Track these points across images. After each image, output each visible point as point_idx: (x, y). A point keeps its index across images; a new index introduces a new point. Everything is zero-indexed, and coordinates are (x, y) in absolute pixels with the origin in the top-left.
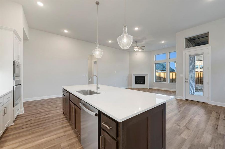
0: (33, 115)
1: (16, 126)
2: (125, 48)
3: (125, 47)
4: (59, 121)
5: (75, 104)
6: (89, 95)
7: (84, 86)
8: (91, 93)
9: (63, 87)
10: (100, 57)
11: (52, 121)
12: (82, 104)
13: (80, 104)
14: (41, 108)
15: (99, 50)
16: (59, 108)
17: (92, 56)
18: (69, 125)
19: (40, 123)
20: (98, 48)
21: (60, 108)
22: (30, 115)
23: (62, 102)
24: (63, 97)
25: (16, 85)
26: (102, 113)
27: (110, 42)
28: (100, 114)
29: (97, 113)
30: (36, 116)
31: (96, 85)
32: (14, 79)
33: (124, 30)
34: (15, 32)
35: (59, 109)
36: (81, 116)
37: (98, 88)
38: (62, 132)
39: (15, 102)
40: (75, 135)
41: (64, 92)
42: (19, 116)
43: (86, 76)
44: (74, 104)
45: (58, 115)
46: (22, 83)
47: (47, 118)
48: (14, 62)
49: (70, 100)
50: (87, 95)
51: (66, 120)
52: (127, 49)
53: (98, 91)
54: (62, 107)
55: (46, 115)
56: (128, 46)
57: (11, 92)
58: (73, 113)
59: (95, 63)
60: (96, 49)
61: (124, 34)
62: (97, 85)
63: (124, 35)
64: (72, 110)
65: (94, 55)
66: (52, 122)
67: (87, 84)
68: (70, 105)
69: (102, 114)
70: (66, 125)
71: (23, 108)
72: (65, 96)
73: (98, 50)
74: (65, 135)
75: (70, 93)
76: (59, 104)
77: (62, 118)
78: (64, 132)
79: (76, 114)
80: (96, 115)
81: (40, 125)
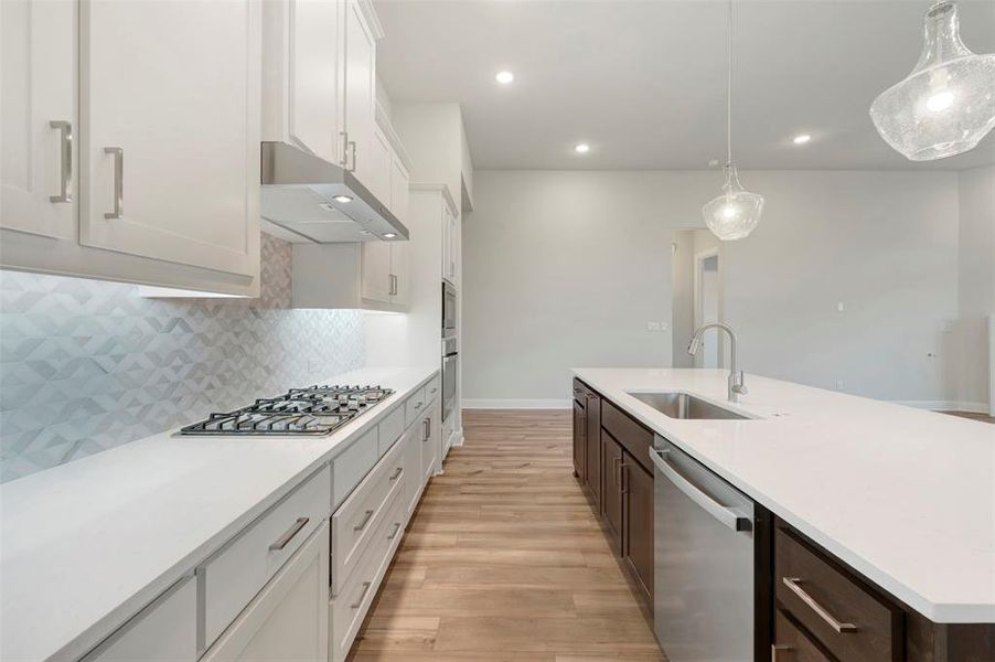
0: (486, 459)
1: (447, 481)
2: (942, 150)
3: (936, 146)
4: (560, 499)
5: (624, 449)
6: (685, 418)
7: (654, 372)
8: (696, 409)
9: (574, 370)
10: (747, 234)
11: (539, 494)
12: (660, 454)
13: (653, 453)
14: (507, 439)
15: (736, 200)
16: (557, 452)
17: (693, 234)
18: (597, 531)
19: (506, 489)
20: (735, 188)
21: (562, 452)
22: (478, 456)
23: (572, 430)
24: (574, 410)
25: (448, 355)
26: (777, 524)
27: (802, 139)
28: (767, 529)
29: (750, 515)
30: (494, 464)
31: (729, 372)
32: (443, 337)
33: (933, 35)
34: (446, 194)
35: (560, 456)
36: (656, 508)
37: (735, 390)
38: (576, 550)
39: (447, 407)
40: (624, 580)
41: (577, 390)
42: (452, 452)
43: (664, 328)
44: (620, 449)
45: (561, 479)
46: (459, 349)
47: (525, 480)
48: (443, 284)
49: (602, 427)
50: (677, 417)
51: (584, 504)
52: (956, 152)
53: (738, 406)
54: (571, 448)
55: (521, 467)
56: (966, 132)
57: (437, 373)
58: (620, 483)
59: (711, 263)
60: (723, 192)
61: (931, 61)
62: (733, 372)
63: (931, 69)
64: (615, 473)
65: (711, 225)
66: (541, 499)
67: (666, 367)
68: (603, 448)
69: (782, 529)
70: (587, 524)
71: (461, 429)
72: (583, 407)
73: (731, 196)
74: (585, 566)
75: (602, 397)
76: (557, 435)
77: (572, 494)
78: (585, 551)
79: (628, 492)
80: (742, 524)
81: (504, 499)
